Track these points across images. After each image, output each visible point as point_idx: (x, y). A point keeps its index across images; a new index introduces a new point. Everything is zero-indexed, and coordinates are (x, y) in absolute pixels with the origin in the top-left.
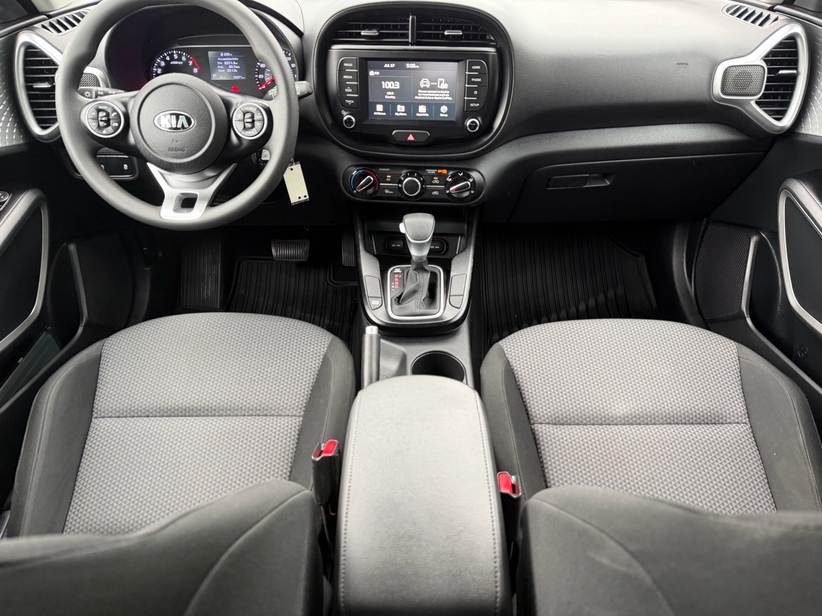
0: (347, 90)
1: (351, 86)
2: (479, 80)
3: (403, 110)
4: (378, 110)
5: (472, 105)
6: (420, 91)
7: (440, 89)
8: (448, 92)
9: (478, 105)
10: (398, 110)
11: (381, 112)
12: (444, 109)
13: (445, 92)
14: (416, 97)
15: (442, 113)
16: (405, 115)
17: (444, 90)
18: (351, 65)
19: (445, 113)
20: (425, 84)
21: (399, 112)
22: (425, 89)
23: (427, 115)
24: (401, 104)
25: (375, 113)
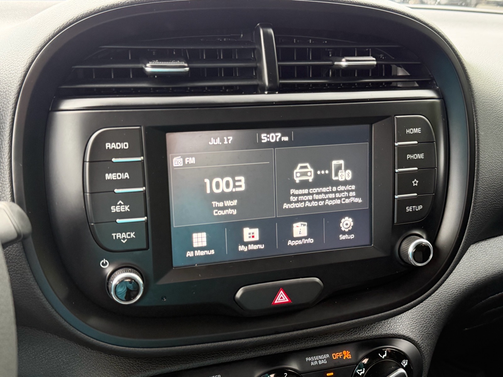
0: (114, 209)
1: (126, 198)
2: (421, 156)
3: (257, 238)
4: (195, 245)
5: (409, 209)
6: (293, 191)
7: (338, 183)
8: (353, 187)
9: (420, 207)
10: (246, 239)
11: (202, 249)
12: (347, 223)
13: (348, 187)
14: (286, 206)
15: (344, 233)
16: (262, 247)
17: (345, 183)
18: (124, 145)
19: (349, 233)
20: (305, 174)
21: (246, 244)
22: (304, 184)
23: (310, 241)
24: (252, 225)
25: (190, 254)
